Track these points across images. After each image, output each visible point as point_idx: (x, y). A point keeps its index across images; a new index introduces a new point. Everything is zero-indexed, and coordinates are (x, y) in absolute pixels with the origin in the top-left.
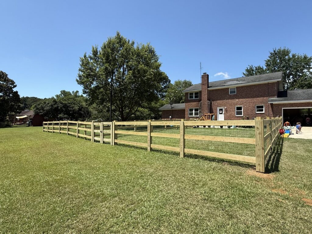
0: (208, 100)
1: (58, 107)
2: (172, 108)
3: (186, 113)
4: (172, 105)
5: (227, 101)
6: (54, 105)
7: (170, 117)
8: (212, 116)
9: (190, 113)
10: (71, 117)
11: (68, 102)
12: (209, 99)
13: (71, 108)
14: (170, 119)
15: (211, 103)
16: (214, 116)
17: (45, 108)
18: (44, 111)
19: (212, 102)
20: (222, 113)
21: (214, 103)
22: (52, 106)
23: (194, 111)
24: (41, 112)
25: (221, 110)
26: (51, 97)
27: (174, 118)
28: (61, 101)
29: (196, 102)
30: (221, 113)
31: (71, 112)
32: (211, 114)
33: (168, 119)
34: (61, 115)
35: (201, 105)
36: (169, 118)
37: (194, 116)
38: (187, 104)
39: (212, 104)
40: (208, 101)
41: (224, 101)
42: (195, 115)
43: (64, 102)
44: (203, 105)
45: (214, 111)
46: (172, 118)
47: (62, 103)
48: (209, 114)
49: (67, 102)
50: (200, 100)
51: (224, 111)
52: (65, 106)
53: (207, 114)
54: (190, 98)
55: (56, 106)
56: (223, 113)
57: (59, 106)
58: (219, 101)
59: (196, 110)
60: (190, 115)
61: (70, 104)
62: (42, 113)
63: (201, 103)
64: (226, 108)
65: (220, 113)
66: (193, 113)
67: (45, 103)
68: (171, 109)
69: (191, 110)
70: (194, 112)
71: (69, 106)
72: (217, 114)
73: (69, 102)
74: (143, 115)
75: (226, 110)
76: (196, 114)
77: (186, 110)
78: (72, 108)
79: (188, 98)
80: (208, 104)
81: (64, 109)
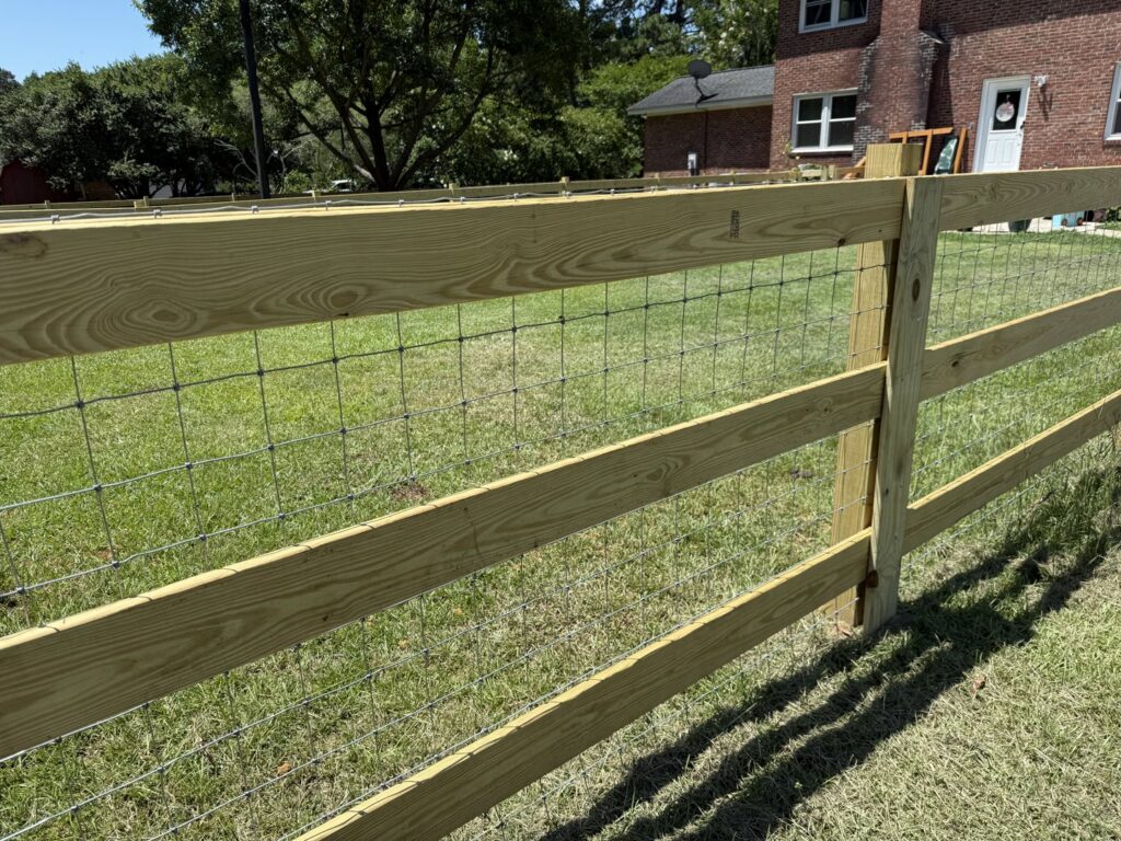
0: (922, 28)
1: (100, 119)
2: (703, 98)
3: (778, 128)
4: (703, 82)
5: (1060, 30)
6: (80, 107)
7: (692, 157)
8: (941, 142)
9: (800, 126)
10: (173, 171)
11: (151, 90)
12: (929, 23)
13: (168, 121)
14: (693, 171)
15: (943, 52)
16: (952, 145)
17: (41, 129)
18: (39, 143)
19: (954, 41)
20: (1011, 124)
21: (968, 49)
22: (70, 114)
23: (826, 113)
24: (29, 153)
25: (1010, 97)
26: (62, 67)
27: (714, 165)
28: (113, 83)
29: (845, 48)
30: (1005, 118)
31: (171, 148)
32: (929, 133)
33: (676, 175)
34: (122, 167)
35: (870, 71)
36: (686, 167)
37: (823, 147)
38: (786, 67)
39: (952, 58)
40: (924, 36)
41: (1038, 27)
42: (832, 142)
43: (129, 91)
44: (891, 62)
45: (959, 107)
46: (703, 164)
47: (117, 98)
48: (923, 132)
49: (146, 92)
50: (871, 34)
51: (1031, 105)
52: (136, 112)
53: (904, 135)
54: (809, 21)
55: (86, 115)
56: (1020, 120)
57: (107, 115)
58: (999, 33)
59: (843, 106)
60: (800, 144)
61: (159, 99)
62: (34, 158)
63: (873, 57)
64: (1042, 79)
65: (998, 125)
66: (819, 125)
67: (39, 98)
68: (692, 109)
69: (810, 108)
70: (826, 118)
71: (160, 110)
72: (975, 129)
73: (157, 88)
74: (572, 150)
75: (1044, 101)
76: (838, 135)
77: (777, 112)
78: (173, 121)
79: (797, 21)
80: (921, 60)
81: (134, 132)
